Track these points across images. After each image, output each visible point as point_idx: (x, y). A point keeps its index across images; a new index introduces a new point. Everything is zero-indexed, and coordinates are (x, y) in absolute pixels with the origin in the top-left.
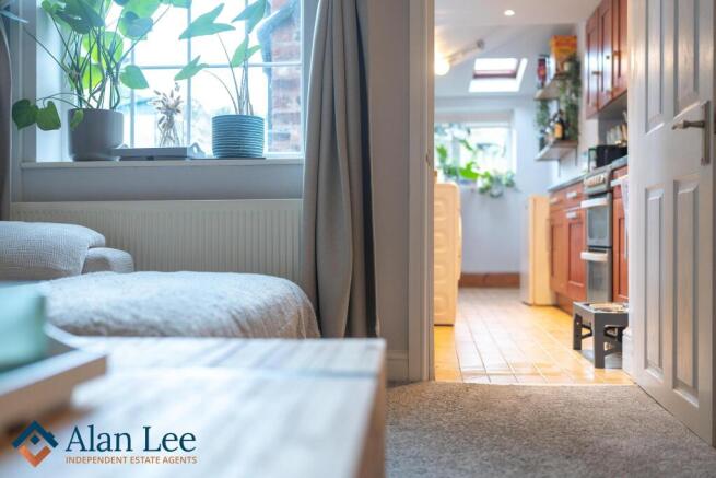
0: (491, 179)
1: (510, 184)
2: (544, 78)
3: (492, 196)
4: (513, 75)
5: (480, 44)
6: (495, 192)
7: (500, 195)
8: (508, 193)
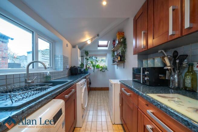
0: (102, 68)
1: (106, 69)
2: (115, 44)
3: (103, 72)
4: (107, 46)
5: (98, 35)
6: (103, 71)
7: (104, 71)
8: (106, 71)
